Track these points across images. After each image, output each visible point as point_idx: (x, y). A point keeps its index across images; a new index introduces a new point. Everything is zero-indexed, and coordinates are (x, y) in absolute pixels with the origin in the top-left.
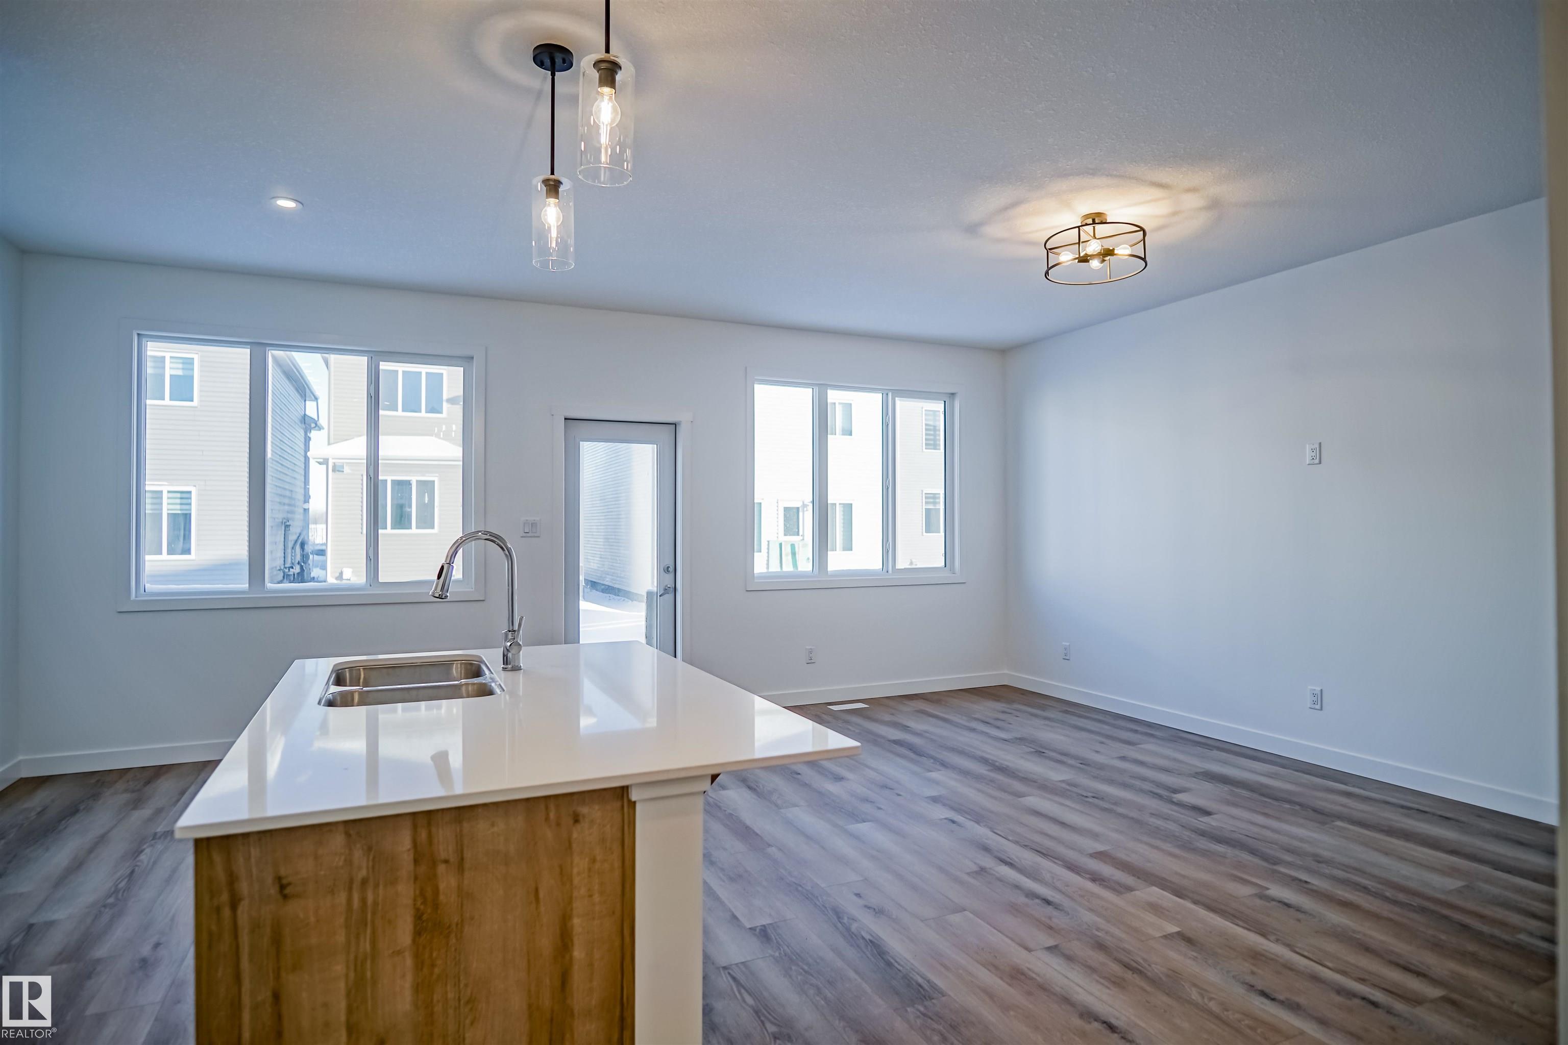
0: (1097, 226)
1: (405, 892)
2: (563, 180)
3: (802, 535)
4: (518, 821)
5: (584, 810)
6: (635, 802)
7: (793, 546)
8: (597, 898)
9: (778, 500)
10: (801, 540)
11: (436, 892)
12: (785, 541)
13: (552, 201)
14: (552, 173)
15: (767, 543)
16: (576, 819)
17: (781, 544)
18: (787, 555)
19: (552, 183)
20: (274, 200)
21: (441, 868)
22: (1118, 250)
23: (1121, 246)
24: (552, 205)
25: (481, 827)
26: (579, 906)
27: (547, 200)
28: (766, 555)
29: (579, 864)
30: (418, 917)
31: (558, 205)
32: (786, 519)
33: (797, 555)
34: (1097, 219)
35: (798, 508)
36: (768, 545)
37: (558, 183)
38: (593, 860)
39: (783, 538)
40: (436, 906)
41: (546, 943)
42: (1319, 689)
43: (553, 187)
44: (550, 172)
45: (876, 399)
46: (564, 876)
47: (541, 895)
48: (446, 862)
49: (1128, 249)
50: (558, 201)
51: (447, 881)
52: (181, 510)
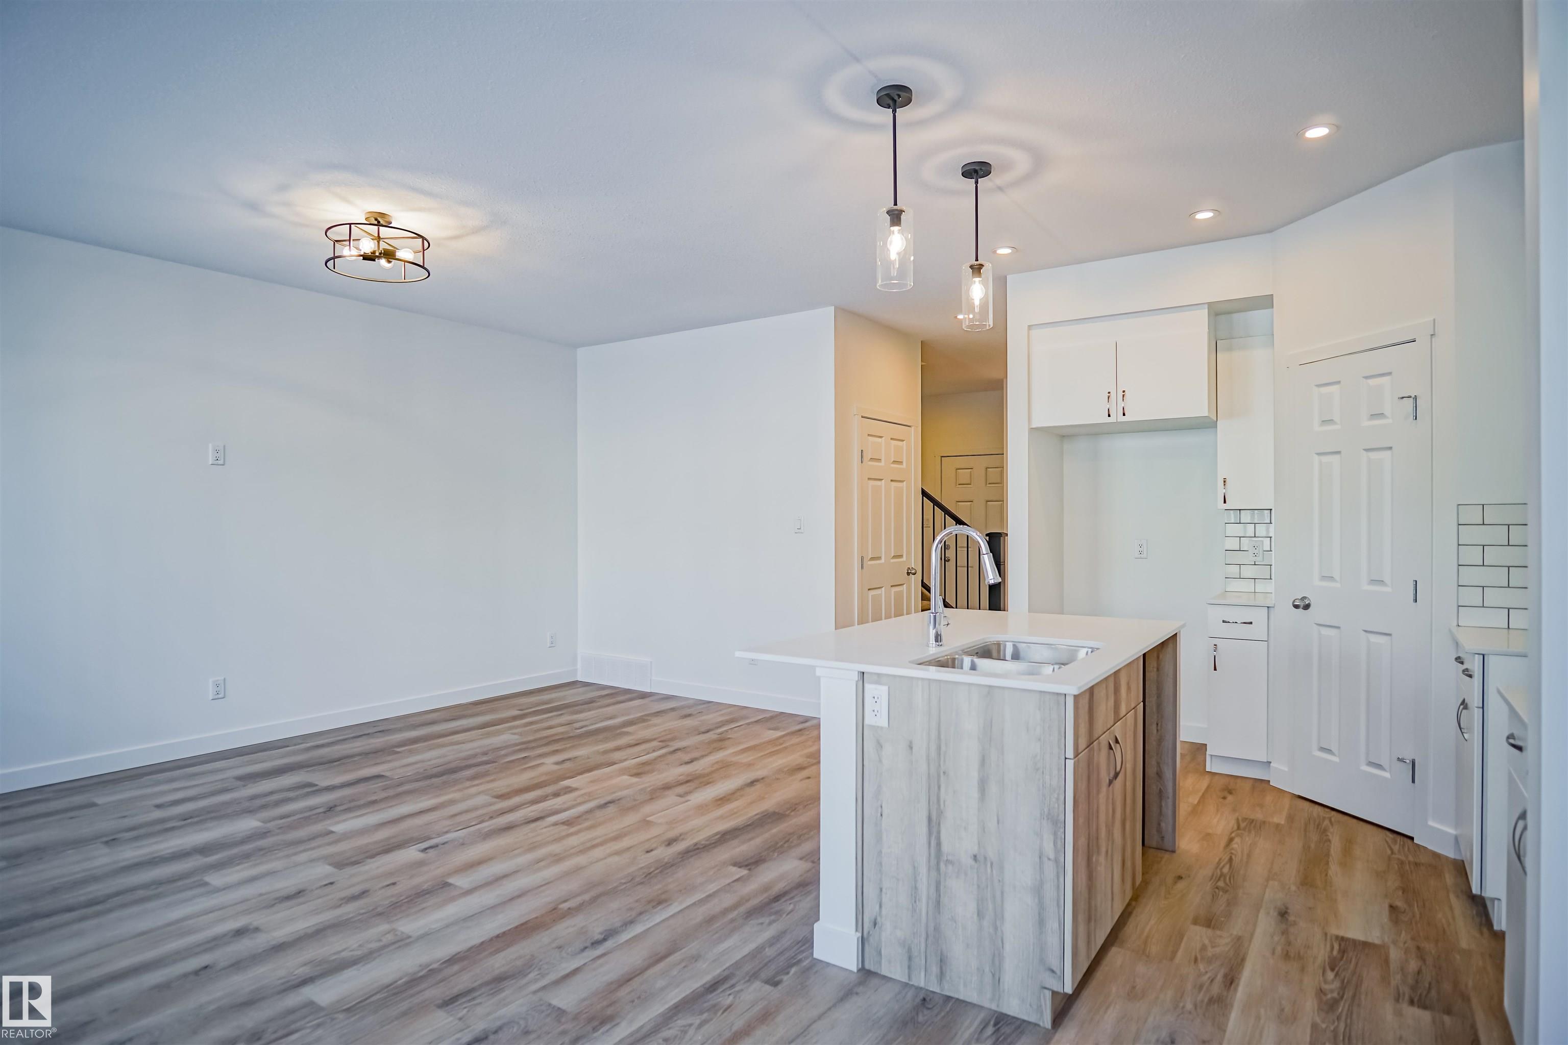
0: (381, 228)
34: (379, 220)
42: (223, 678)
43: (896, 217)
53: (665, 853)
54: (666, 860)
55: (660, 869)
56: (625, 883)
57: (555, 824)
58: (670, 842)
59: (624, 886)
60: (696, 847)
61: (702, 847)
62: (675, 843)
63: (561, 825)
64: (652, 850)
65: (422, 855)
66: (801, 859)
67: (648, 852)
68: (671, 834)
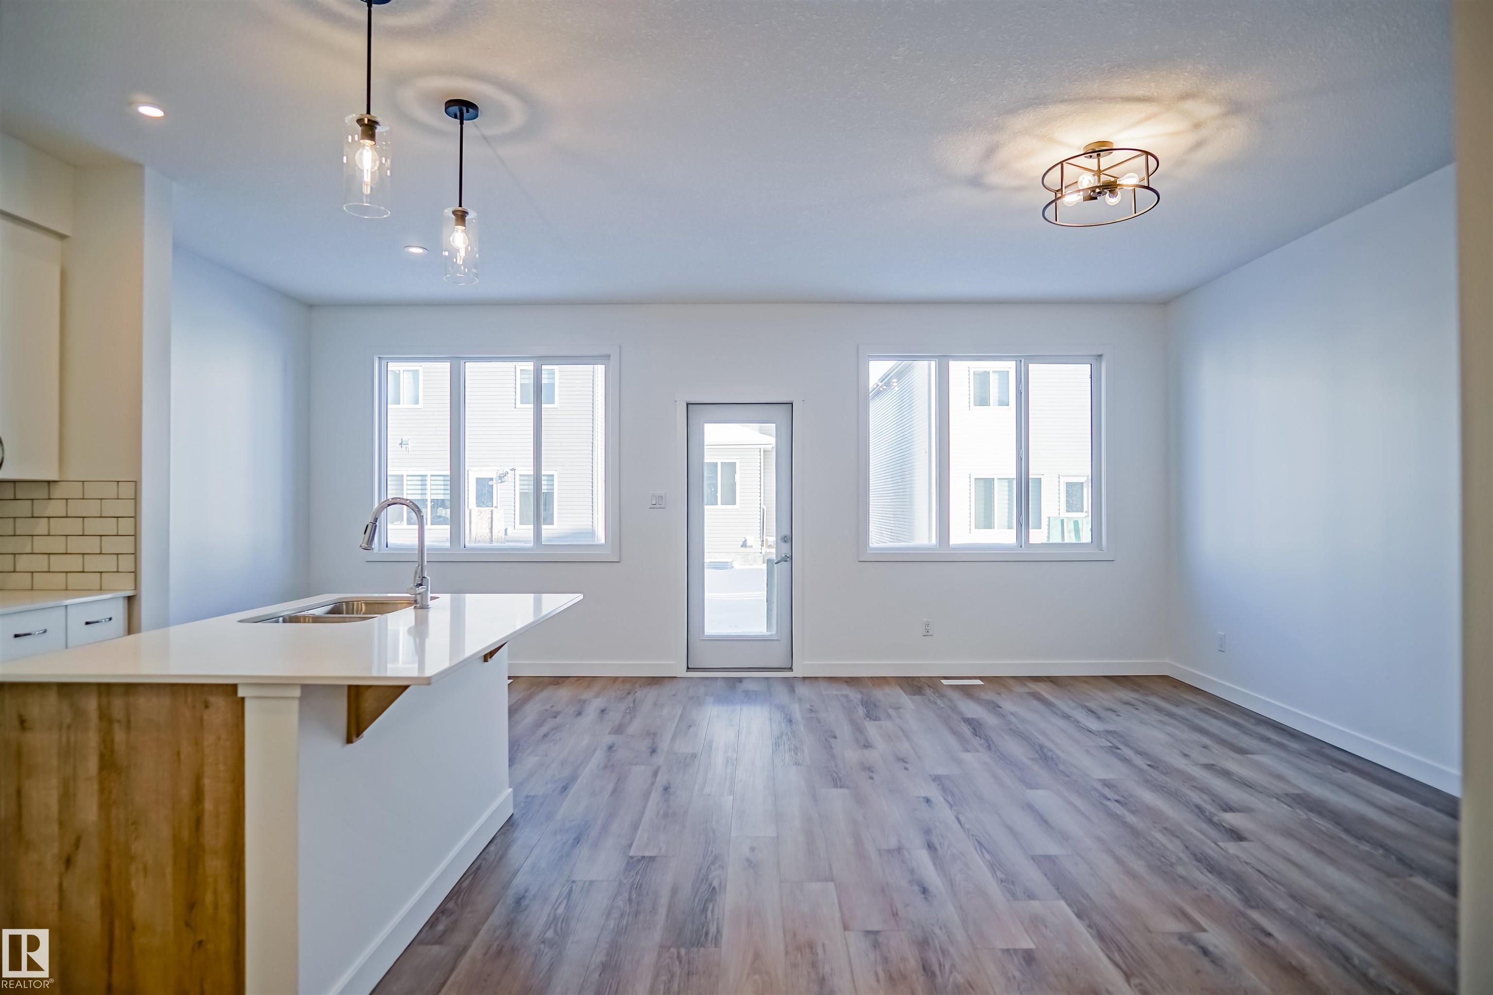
1: (93, 739)
2: (469, 211)
3: (1086, 512)
4: (166, 701)
5: (212, 699)
6: (243, 699)
7: (1076, 523)
8: (221, 767)
9: (1059, 475)
10: (1086, 516)
11: (112, 741)
12: (1068, 518)
13: (460, 228)
14: (460, 206)
15: (1047, 520)
16: (207, 707)
17: (1062, 521)
18: (1069, 532)
19: (459, 213)
20: (406, 248)
21: (116, 726)
22: (1120, 181)
23: (1125, 176)
24: (460, 231)
25: (142, 702)
26: (208, 771)
27: (456, 227)
28: (1047, 531)
29: (209, 739)
30: (102, 756)
31: (464, 231)
32: (1068, 494)
33: (1081, 533)
34: (1099, 150)
35: (1082, 484)
36: (1049, 522)
37: (465, 213)
38: (219, 738)
39: (1064, 514)
40: (112, 751)
41: (185, 793)
43: (461, 216)
44: (458, 205)
45: (1010, 366)
46: (197, 743)
47: (182, 756)
48: (119, 721)
49: (1136, 177)
50: (464, 228)
51: (119, 736)
52: (547, 489)
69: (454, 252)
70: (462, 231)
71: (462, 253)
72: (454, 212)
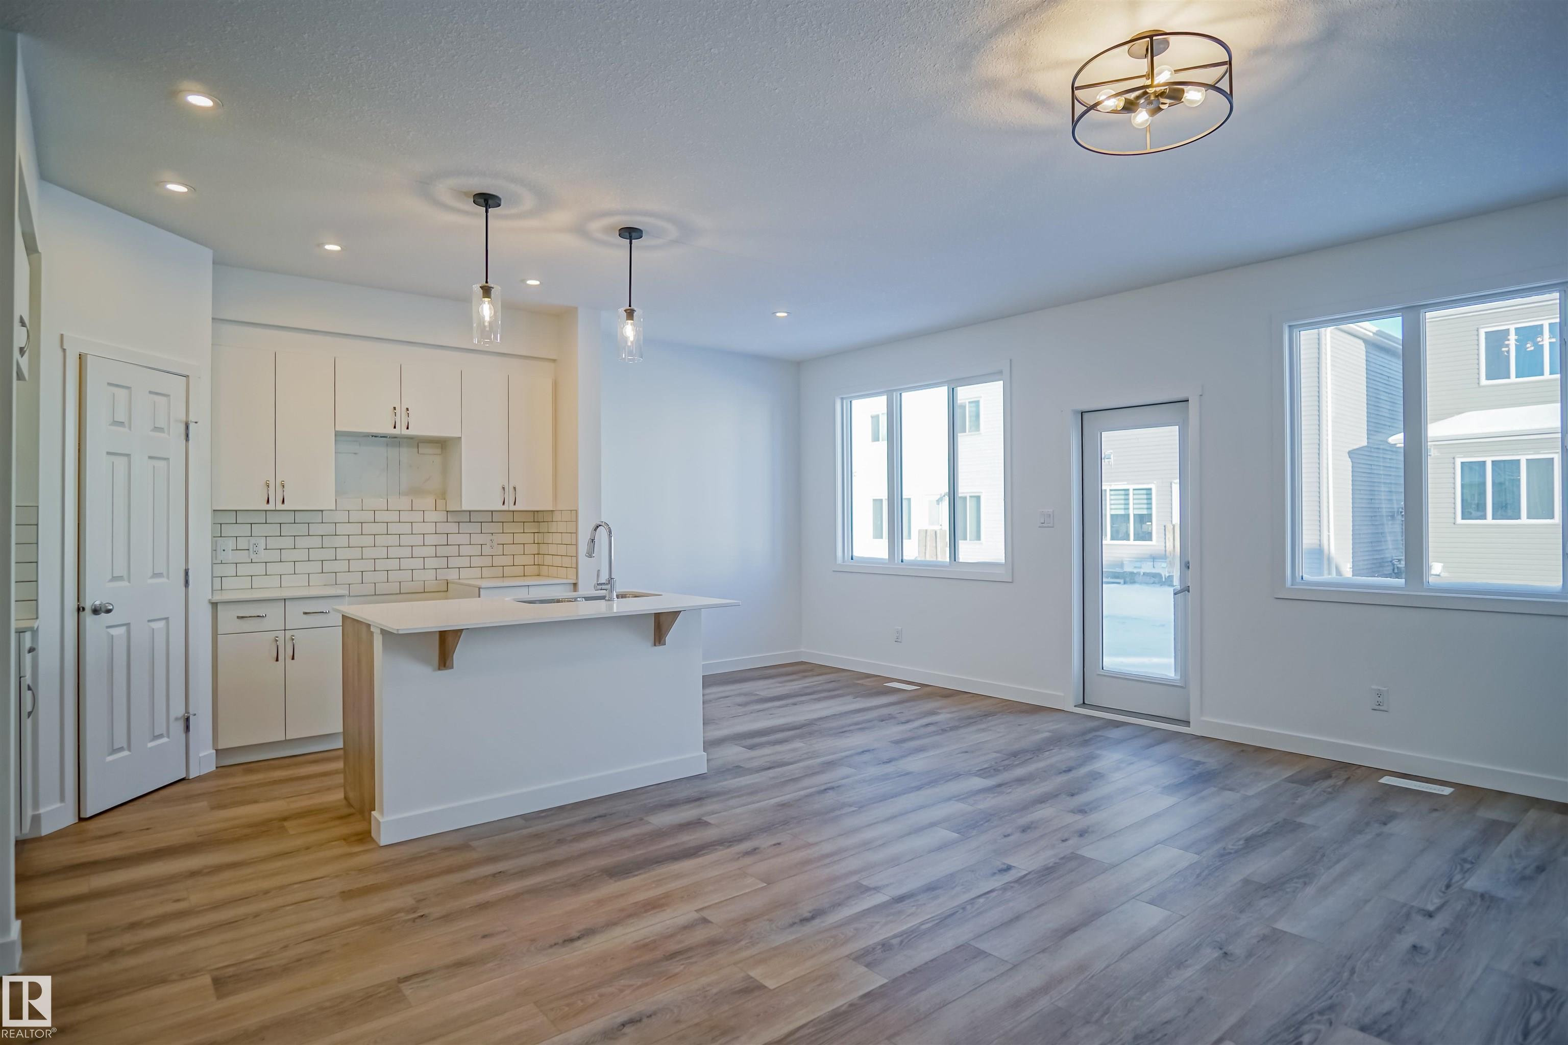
53: (764, 842)
54: (765, 835)
55: (774, 827)
56: (806, 819)
57: (877, 889)
58: (754, 851)
59: (807, 817)
60: (731, 843)
61: (725, 844)
62: (749, 850)
63: (871, 886)
64: (774, 845)
65: (1010, 861)
66: (650, 823)
67: (779, 844)
68: (748, 860)
69: (625, 339)
70: (631, 325)
71: (632, 339)
72: (625, 311)
